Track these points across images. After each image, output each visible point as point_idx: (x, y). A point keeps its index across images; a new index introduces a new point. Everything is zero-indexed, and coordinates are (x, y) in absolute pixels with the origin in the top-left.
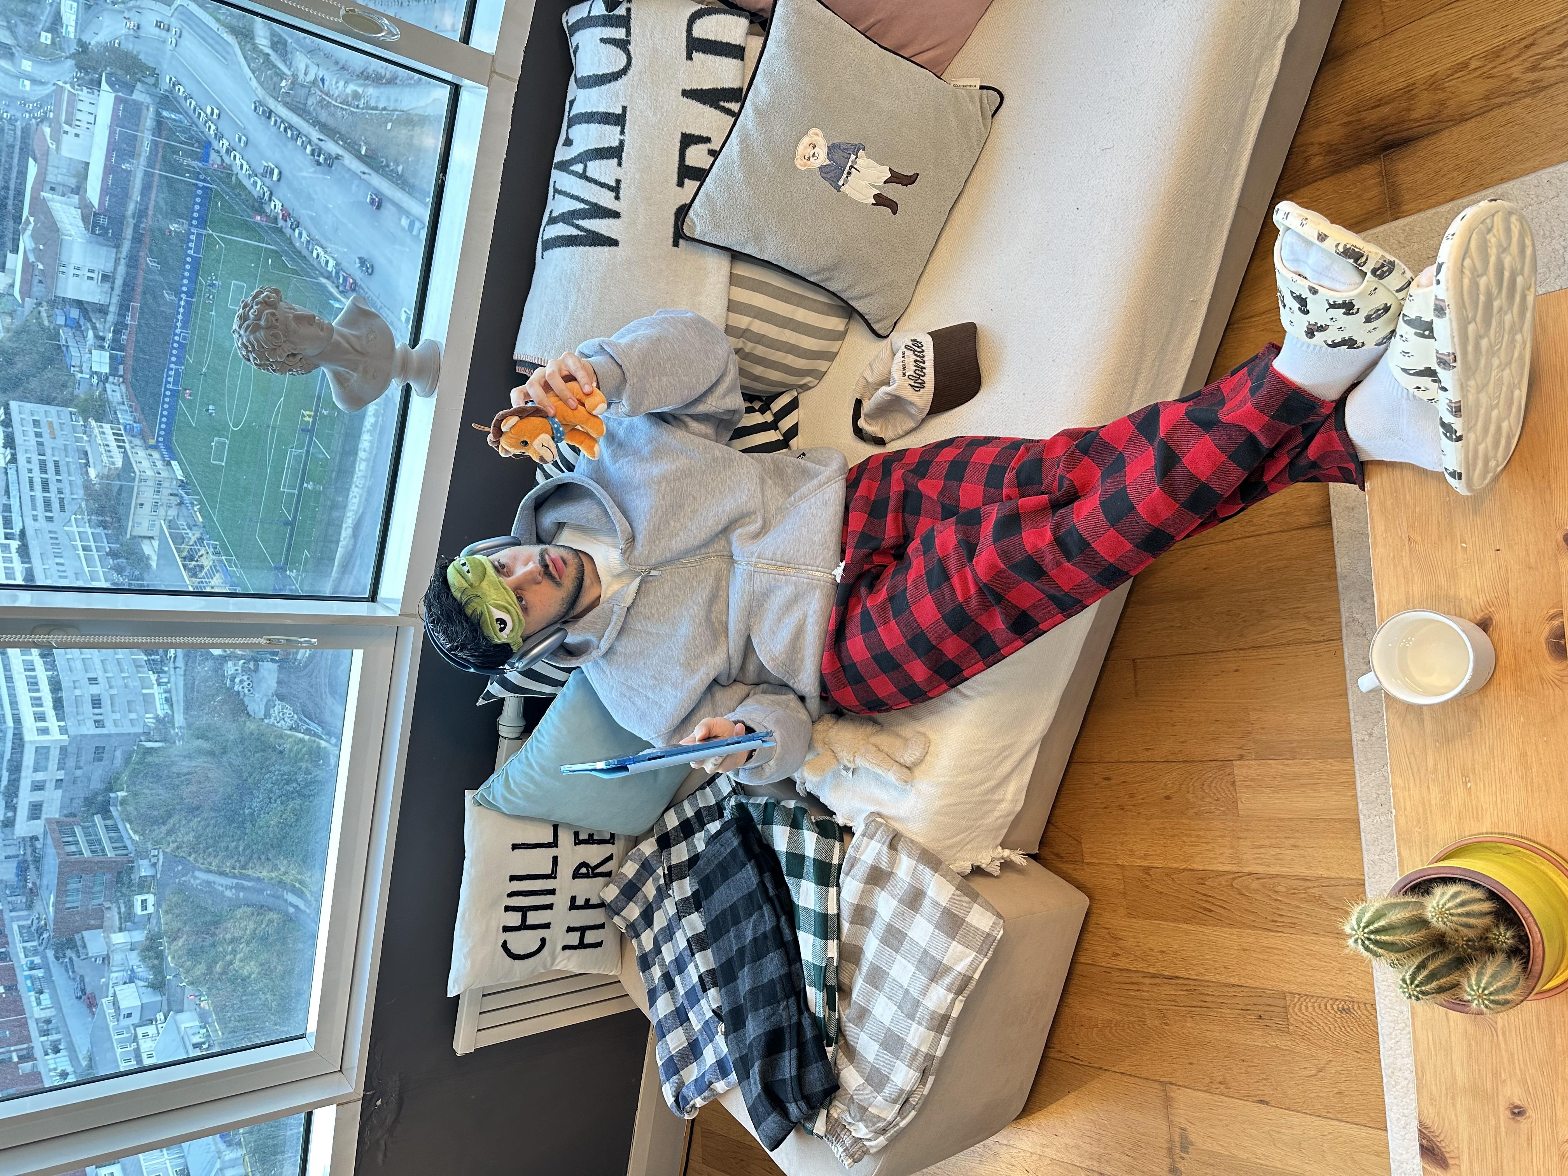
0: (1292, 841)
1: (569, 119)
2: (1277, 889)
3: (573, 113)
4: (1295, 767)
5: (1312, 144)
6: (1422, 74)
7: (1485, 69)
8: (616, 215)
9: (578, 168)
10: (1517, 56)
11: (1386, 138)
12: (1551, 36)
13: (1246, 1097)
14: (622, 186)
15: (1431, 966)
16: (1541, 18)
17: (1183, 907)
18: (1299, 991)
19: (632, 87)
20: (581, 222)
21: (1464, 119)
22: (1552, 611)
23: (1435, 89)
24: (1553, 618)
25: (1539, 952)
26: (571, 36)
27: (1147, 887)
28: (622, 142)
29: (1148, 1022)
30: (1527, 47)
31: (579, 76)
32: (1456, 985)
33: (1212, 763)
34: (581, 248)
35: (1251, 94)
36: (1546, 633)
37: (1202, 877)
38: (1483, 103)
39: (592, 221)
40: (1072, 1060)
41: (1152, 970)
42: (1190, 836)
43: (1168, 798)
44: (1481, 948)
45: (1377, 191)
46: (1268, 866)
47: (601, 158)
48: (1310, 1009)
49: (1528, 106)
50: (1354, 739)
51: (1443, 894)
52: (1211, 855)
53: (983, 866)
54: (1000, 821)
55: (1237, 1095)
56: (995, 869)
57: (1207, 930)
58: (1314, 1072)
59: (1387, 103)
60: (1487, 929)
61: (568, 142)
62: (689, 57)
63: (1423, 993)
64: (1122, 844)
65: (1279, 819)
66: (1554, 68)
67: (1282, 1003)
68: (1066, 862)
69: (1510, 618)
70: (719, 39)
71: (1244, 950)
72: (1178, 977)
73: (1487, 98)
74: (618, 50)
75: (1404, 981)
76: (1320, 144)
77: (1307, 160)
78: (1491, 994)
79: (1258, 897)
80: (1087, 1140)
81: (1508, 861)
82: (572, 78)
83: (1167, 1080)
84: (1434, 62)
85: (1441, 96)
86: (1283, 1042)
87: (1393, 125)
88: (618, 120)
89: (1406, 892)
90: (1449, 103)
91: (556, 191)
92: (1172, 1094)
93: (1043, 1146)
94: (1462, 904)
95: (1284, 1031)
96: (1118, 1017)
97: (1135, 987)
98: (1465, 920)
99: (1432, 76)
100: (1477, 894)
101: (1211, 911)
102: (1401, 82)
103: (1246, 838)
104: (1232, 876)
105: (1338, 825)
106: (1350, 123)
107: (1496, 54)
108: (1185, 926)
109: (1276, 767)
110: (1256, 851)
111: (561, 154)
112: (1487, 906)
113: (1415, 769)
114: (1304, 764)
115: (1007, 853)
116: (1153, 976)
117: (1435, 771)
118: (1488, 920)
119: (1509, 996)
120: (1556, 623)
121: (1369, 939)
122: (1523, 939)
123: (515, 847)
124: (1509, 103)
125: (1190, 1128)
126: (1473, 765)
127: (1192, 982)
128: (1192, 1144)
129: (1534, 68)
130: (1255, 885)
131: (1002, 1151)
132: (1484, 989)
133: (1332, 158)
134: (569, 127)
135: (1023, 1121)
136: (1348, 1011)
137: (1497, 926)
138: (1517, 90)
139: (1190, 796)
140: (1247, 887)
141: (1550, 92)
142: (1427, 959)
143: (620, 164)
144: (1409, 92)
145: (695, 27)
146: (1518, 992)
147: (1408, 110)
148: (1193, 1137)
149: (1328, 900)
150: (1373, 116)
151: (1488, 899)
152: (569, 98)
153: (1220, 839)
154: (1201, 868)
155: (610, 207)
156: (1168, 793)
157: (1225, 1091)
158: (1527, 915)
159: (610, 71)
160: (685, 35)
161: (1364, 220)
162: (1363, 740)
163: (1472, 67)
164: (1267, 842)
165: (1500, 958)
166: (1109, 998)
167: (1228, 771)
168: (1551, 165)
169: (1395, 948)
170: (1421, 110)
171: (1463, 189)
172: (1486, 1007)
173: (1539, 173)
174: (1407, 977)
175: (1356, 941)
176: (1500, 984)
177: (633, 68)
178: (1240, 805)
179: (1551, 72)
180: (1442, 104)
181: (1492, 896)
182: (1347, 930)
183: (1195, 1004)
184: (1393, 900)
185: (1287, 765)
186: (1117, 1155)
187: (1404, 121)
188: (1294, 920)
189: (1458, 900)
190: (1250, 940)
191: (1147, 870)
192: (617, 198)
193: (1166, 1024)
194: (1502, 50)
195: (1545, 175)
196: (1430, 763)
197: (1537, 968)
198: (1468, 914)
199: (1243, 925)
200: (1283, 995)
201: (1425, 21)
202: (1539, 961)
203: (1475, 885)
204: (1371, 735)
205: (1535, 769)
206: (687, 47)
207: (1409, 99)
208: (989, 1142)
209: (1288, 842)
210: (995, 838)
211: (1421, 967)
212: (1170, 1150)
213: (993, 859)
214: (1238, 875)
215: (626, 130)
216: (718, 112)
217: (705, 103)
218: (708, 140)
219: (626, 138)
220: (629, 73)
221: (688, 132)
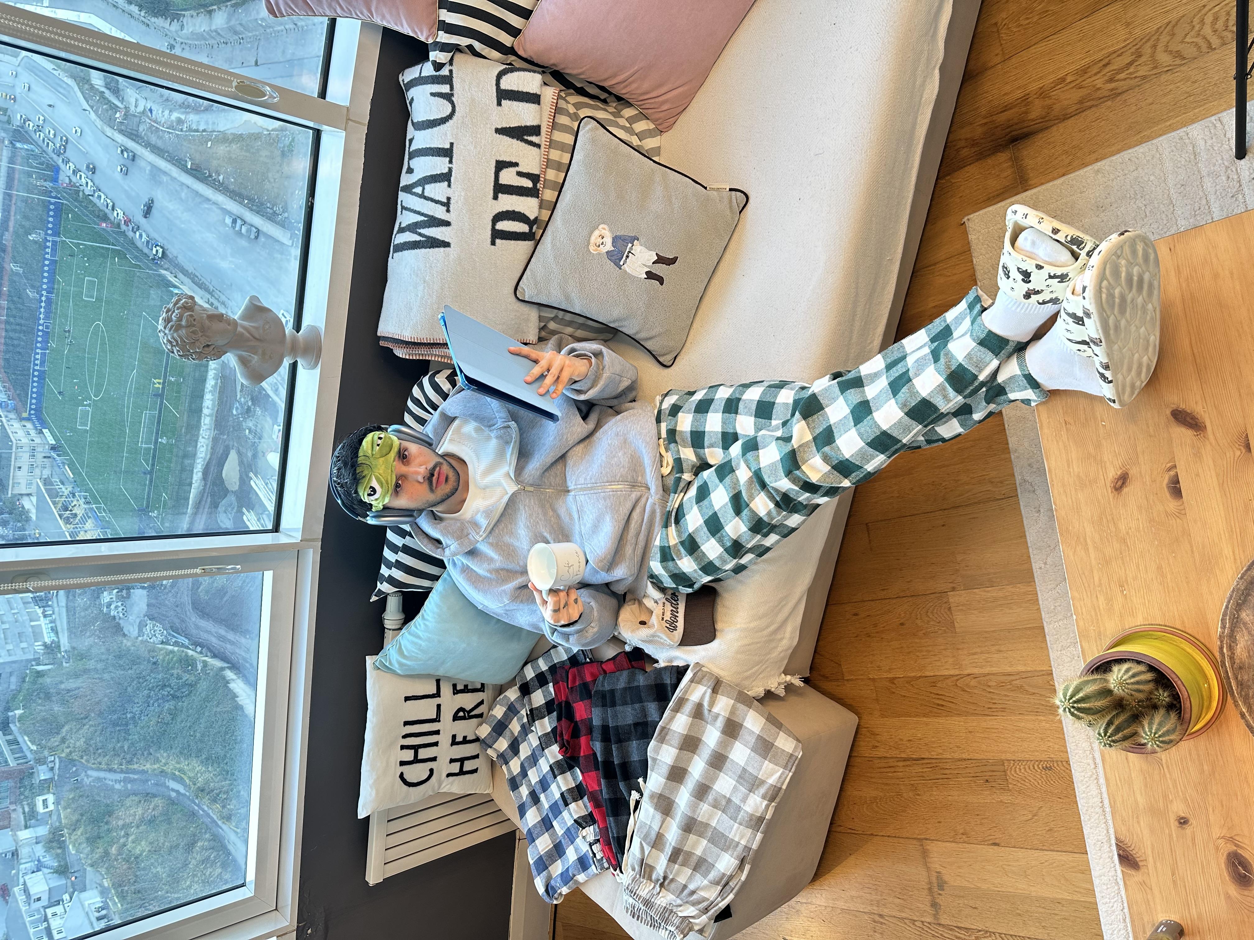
0: (997, 647)
1: (409, 153)
2: (989, 684)
3: (413, 148)
4: (993, 593)
5: (960, 139)
6: (1034, 87)
7: (1077, 82)
8: (447, 224)
9: (418, 190)
10: (1099, 72)
11: (1013, 133)
12: (1120, 58)
13: (983, 842)
14: (452, 201)
15: (1117, 722)
16: (1112, 45)
17: (921, 705)
18: (1013, 758)
19: (457, 128)
20: (422, 231)
21: (1065, 117)
22: (1169, 465)
23: (1044, 98)
24: (1170, 469)
25: (1188, 704)
26: (407, 91)
27: (894, 693)
28: (450, 169)
29: (905, 795)
30: (1105, 66)
31: (415, 121)
32: (1135, 734)
33: (932, 596)
34: (423, 250)
35: (918, 109)
36: (1166, 481)
37: (934, 681)
38: (1078, 106)
39: (430, 229)
40: (849, 831)
41: (903, 755)
42: (922, 651)
43: (902, 624)
44: (1148, 707)
45: (1009, 172)
46: (981, 667)
47: (436, 182)
48: (1023, 771)
49: (1110, 107)
50: (1034, 568)
51: (1119, 670)
52: (939, 664)
53: (773, 690)
54: (782, 655)
55: (975, 842)
56: (781, 692)
57: (941, 720)
58: (1030, 817)
59: (1011, 109)
60: (1151, 693)
61: (410, 171)
62: (499, 104)
63: (1113, 741)
64: (872, 663)
65: (986, 632)
66: (1125, 79)
67: (1001, 768)
68: (831, 680)
69: (1140, 472)
70: (520, 90)
71: (970, 732)
72: (923, 759)
73: (1081, 102)
74: (445, 101)
75: (1099, 734)
76: (966, 139)
77: (958, 151)
78: (1160, 736)
79: (976, 691)
80: (867, 890)
81: (1156, 643)
82: (410, 122)
83: (923, 837)
84: (1041, 78)
85: (1048, 102)
86: (1006, 798)
87: (1016, 124)
89: (1092, 672)
90: (1055, 107)
91: (403, 208)
92: (928, 847)
93: (833, 900)
94: (1133, 676)
95: (1005, 789)
96: (881, 794)
97: (892, 770)
98: (1136, 687)
99: (1041, 88)
100: (1141, 668)
101: (943, 706)
102: (1019, 94)
103: (963, 649)
104: (956, 678)
105: (1029, 632)
106: (986, 124)
107: (1084, 71)
108: (925, 719)
109: (979, 593)
110: (971, 657)
111: (405, 180)
112: (1149, 676)
113: (1086, 585)
114: (1000, 590)
115: (788, 678)
116: (905, 760)
117: (1100, 585)
118: (1150, 686)
119: (1172, 737)
120: (1172, 473)
121: (1073, 707)
122: (1176, 697)
124: (1096, 106)
125: (944, 871)
126: (1126, 578)
127: (934, 761)
128: (946, 883)
129: (1111, 80)
130: (973, 683)
131: (803, 908)
132: (1155, 734)
133: (976, 149)
134: (410, 159)
135: (817, 883)
136: (1050, 769)
137: (1157, 689)
138: (1101, 96)
139: (918, 622)
140: (967, 685)
141: (1124, 96)
142: (1113, 717)
143: (449, 186)
144: (1025, 100)
145: (502, 81)
146: (1177, 733)
147: (1026, 113)
148: (946, 878)
149: (1027, 688)
150: (1002, 118)
151: (1148, 671)
152: (408, 138)
153: (944, 652)
154: (932, 674)
155: (443, 218)
156: (902, 621)
157: (966, 839)
158: (1176, 679)
159: (439, 117)
160: (494, 87)
161: (1003, 193)
162: (1040, 568)
163: (1068, 81)
164: (978, 650)
165: (1162, 711)
166: (873, 780)
167: (945, 600)
168: (1130, 148)
169: (1092, 711)
170: (1036, 111)
171: (1070, 168)
172: (1158, 746)
173: (1122, 154)
174: (1102, 731)
175: (1065, 709)
176: (1165, 729)
177: (457, 114)
178: (956, 624)
179: (1123, 82)
180: (1050, 107)
181: (1152, 668)
182: (1057, 702)
183: (938, 777)
184: (1086, 679)
185: (988, 592)
186: (891, 899)
187: (1024, 121)
188: (1004, 706)
189: (1130, 673)
190: (974, 724)
191: (892, 680)
192: (448, 211)
193: (918, 795)
194: (1089, 67)
195: (1126, 155)
196: (1096, 579)
197: (1187, 716)
198: (1138, 683)
199: (967, 714)
200: (1002, 762)
201: (1032, 50)
202: (1188, 710)
203: (1139, 662)
204: (1045, 563)
205: (1169, 577)
206: (497, 96)
207: (1026, 105)
208: (792, 902)
209: (993, 649)
210: (779, 668)
211: (1109, 724)
212: (930, 889)
213: (779, 684)
214: (961, 677)
215: (454, 160)
216: (523, 144)
217: (513, 138)
218: (516, 164)
219: (454, 166)
220: (455, 118)
221: (501, 159)
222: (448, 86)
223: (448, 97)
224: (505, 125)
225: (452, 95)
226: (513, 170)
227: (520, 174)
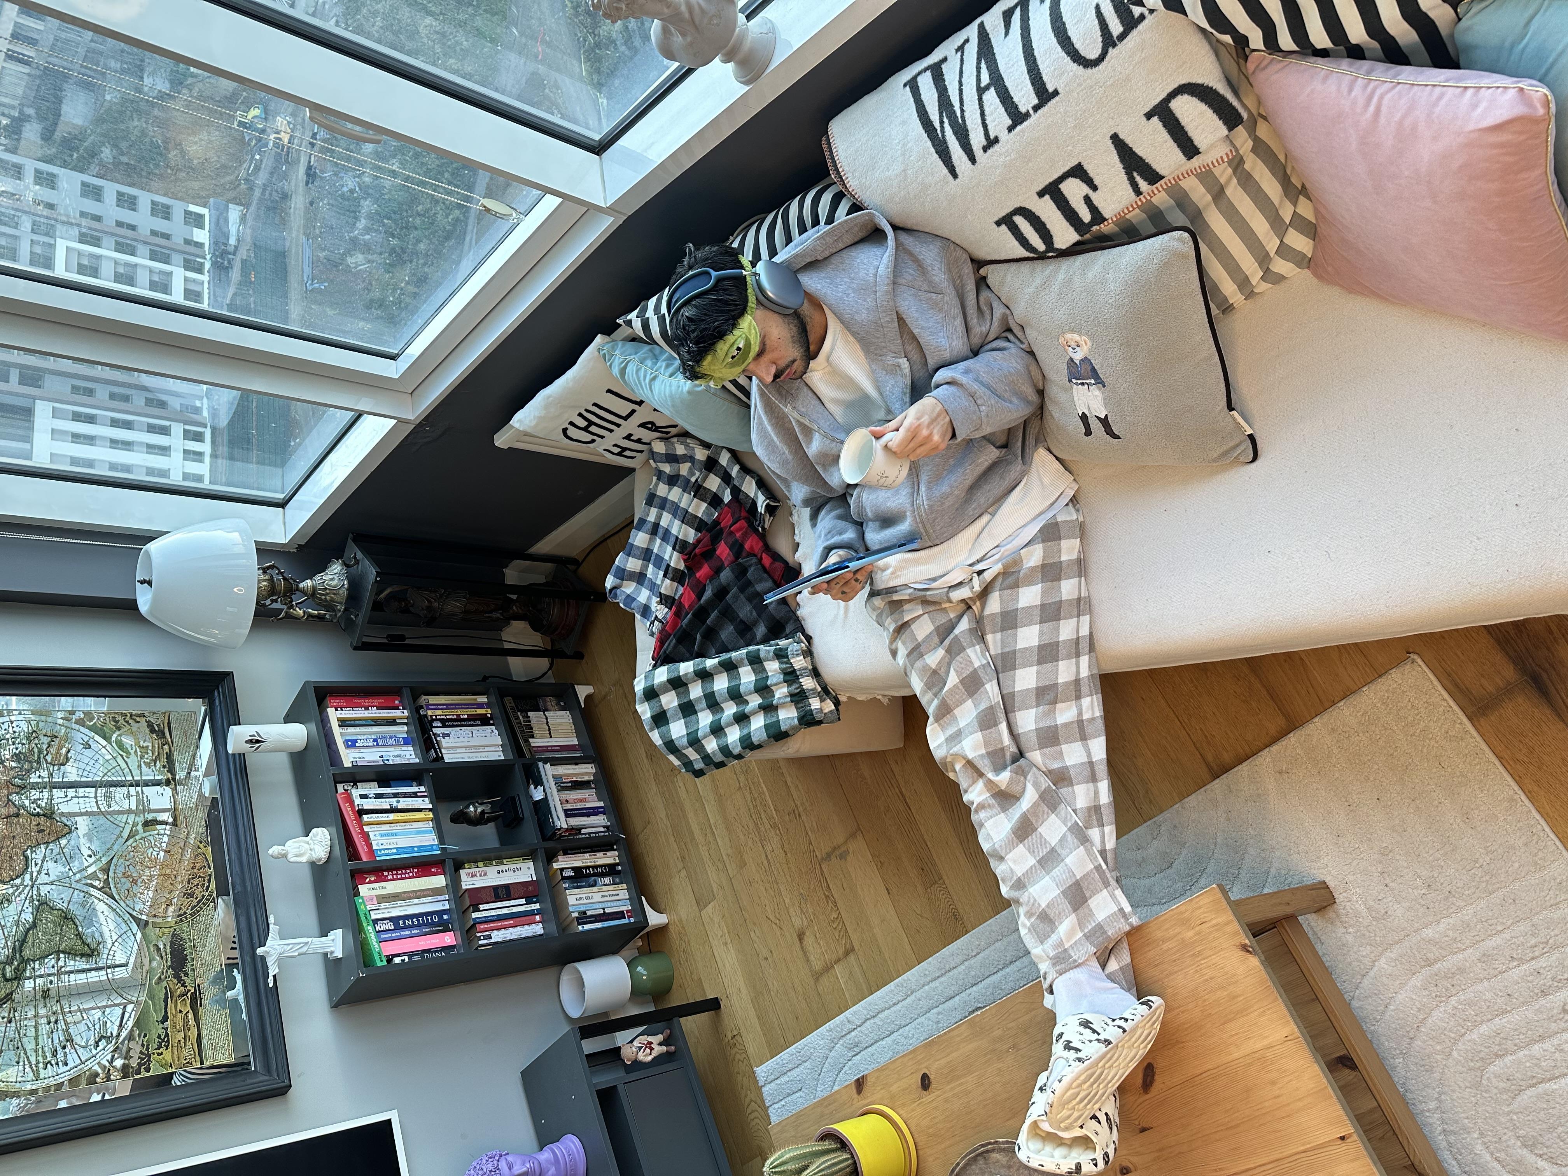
11: (1545, 676)
13: (884, 879)
18: (948, 886)
19: (1081, 84)
29: (879, 802)
41: (904, 790)
45: (1491, 688)
48: (944, 897)
55: (881, 874)
57: (943, 814)
58: (918, 913)
62: (1149, 116)
67: (937, 879)
70: (1187, 128)
71: (947, 843)
72: (910, 809)
74: (1101, 42)
83: (862, 830)
86: (920, 889)
87: (1558, 674)
88: (1044, 95)
92: (858, 836)
95: (925, 887)
96: (870, 782)
97: (890, 785)
108: (936, 799)
116: (901, 793)
123: (609, 391)
125: (851, 855)
127: (913, 819)
128: (846, 860)
136: (956, 919)
145: (1179, 98)
157: (879, 866)
159: (1079, 48)
160: (1163, 95)
161: (1461, 690)
166: (875, 771)
171: (1511, 764)
177: (1095, 70)
183: (905, 827)
193: (885, 815)
195: (1541, 824)
200: (940, 878)
206: (1157, 106)
212: (836, 847)
215: (1040, 112)
216: (1125, 178)
217: (1122, 161)
218: (1095, 188)
219: (1034, 118)
220: (1089, 71)
221: (1085, 167)
222: (1121, 29)
223: (1109, 41)
224: (1129, 141)
225: (1114, 45)
226: (1085, 189)
227: (1087, 200)
